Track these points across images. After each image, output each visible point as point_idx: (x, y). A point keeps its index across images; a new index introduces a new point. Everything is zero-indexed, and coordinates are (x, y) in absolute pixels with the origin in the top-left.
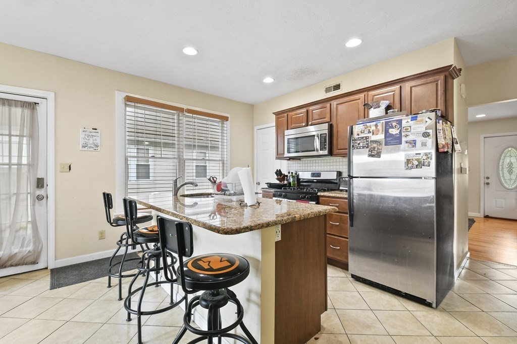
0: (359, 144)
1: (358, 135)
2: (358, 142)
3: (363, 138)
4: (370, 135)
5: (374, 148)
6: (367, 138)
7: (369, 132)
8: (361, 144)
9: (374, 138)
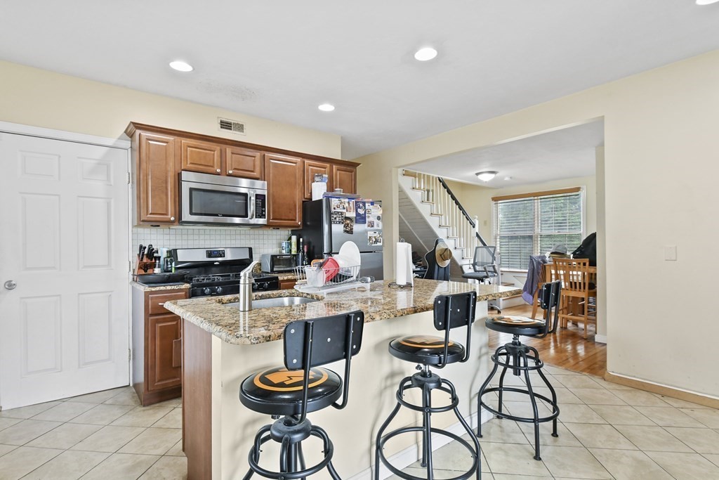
0: (335, 218)
1: (335, 209)
2: (335, 216)
3: (338, 212)
4: (345, 211)
5: (348, 224)
6: (342, 213)
7: (344, 208)
8: (337, 219)
9: (348, 215)
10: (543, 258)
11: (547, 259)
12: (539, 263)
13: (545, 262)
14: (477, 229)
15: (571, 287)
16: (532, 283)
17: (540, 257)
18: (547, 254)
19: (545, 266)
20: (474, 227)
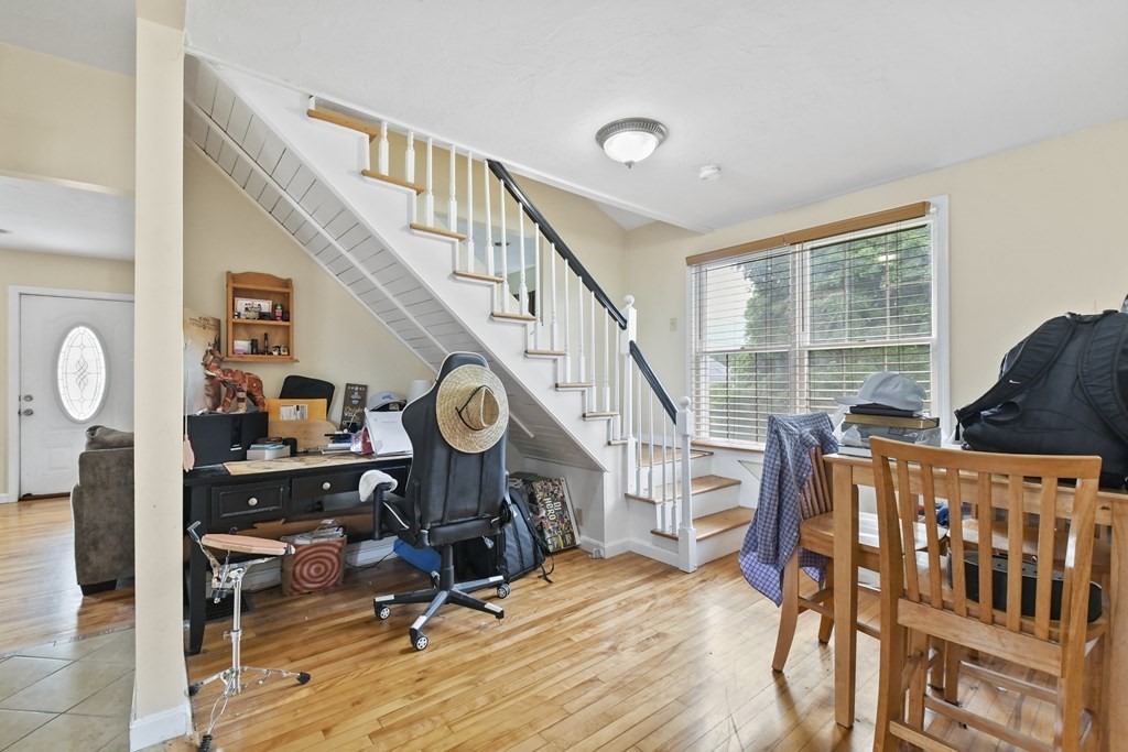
10: (820, 424)
11: (838, 434)
12: (803, 443)
13: (826, 444)
14: (632, 333)
15: (972, 592)
16: (778, 521)
17: (806, 420)
18: (839, 415)
19: (828, 465)
20: (624, 328)
